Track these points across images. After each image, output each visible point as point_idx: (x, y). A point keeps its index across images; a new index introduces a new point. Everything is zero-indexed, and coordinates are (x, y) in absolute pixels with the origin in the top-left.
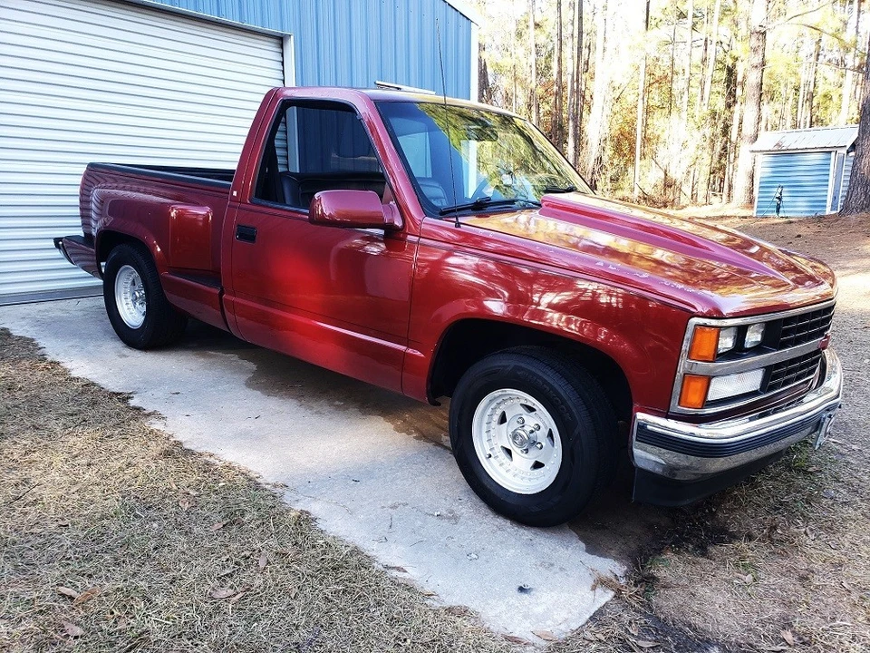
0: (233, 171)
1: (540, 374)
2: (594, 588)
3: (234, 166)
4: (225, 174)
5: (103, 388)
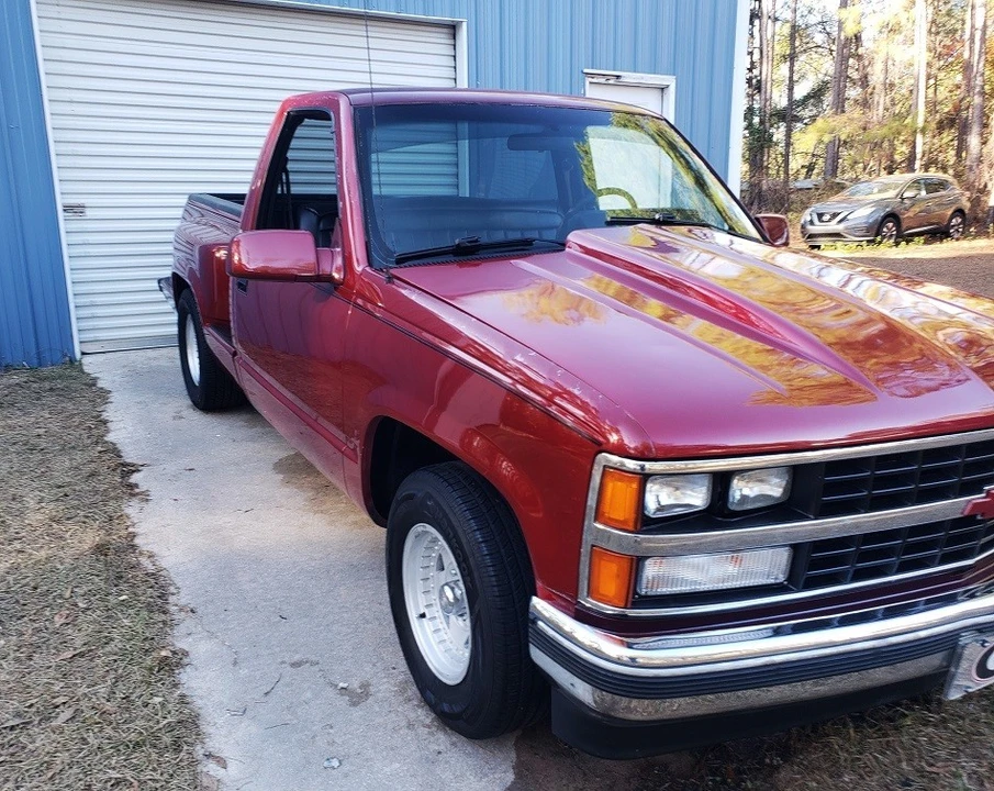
5: (121, 457)
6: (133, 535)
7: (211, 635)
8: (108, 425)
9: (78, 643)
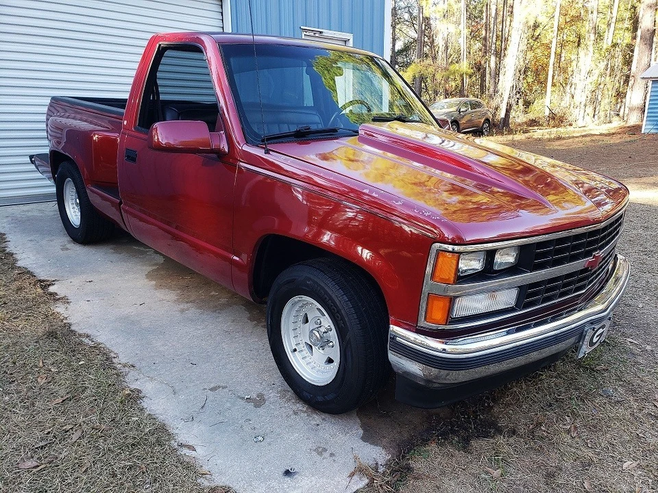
0: (125, 100)
1: (323, 285)
2: (352, 475)
3: (126, 96)
4: (120, 103)
5: (35, 276)
6: (70, 325)
7: (152, 379)
8: (14, 256)
9: (62, 392)
